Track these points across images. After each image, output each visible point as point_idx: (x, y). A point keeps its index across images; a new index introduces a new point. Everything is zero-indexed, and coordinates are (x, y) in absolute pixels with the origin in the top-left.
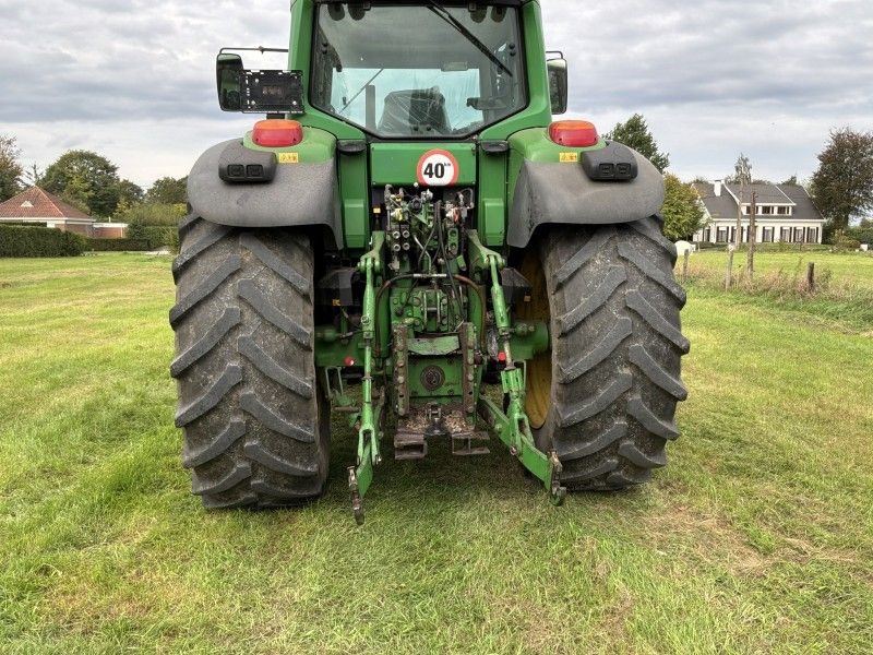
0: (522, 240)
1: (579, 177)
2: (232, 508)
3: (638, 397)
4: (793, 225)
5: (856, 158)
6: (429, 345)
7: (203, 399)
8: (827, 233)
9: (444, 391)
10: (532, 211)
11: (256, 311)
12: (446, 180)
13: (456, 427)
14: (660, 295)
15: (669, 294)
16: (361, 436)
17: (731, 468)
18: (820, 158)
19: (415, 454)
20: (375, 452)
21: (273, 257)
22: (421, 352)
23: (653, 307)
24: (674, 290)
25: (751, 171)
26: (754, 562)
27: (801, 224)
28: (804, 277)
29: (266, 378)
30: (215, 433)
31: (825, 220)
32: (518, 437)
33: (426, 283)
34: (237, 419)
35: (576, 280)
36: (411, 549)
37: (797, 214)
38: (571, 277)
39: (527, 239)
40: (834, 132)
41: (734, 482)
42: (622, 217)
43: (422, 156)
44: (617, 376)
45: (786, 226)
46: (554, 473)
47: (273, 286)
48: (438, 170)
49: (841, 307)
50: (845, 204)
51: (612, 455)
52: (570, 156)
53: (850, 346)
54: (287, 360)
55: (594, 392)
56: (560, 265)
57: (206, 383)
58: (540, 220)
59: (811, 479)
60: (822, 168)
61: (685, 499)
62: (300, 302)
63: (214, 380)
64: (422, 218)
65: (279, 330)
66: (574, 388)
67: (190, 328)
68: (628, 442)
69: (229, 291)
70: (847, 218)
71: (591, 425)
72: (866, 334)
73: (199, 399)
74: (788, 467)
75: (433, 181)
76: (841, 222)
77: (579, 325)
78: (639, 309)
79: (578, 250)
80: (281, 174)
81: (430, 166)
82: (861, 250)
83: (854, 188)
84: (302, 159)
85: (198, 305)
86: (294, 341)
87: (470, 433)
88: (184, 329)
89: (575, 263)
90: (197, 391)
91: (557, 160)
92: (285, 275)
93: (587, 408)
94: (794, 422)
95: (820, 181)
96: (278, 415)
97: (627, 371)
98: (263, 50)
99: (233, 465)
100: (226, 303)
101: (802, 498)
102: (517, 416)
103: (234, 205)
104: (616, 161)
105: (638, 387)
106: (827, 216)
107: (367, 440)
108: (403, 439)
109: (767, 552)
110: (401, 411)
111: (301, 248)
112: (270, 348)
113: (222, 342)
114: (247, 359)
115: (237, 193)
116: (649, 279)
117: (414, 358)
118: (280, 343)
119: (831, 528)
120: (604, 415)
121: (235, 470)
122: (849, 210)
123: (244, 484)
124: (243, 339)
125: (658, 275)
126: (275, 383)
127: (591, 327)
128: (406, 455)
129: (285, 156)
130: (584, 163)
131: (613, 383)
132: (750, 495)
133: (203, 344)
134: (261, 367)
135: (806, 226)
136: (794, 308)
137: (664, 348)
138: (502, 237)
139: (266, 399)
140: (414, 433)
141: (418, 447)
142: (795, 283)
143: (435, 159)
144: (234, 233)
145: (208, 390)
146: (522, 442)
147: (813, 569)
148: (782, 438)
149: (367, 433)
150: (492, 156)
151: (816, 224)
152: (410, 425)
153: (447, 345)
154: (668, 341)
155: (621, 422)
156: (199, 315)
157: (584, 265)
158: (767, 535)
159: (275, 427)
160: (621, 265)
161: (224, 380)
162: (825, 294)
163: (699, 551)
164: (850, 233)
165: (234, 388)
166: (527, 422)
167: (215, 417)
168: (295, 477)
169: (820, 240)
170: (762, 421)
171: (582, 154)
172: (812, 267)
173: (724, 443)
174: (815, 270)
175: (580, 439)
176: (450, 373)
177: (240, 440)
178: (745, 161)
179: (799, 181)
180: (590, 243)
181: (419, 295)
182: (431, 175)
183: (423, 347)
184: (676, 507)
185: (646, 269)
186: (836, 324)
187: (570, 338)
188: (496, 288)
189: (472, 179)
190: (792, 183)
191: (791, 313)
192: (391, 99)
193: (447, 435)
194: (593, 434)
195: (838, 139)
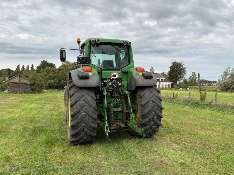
0: (133, 89)
1: (143, 78)
2: (77, 145)
3: (155, 118)
4: (165, 84)
5: (178, 68)
6: (116, 109)
7: (77, 120)
8: (172, 85)
9: (118, 118)
10: (135, 84)
11: (87, 103)
12: (117, 77)
13: (122, 125)
14: (158, 99)
15: (159, 99)
16: (106, 127)
17: (169, 132)
18: (170, 68)
19: (115, 131)
20: (109, 130)
21: (89, 93)
22: (115, 111)
23: (157, 101)
24: (160, 98)
25: (154, 71)
26: (177, 146)
27: (166, 83)
28: (172, 96)
29: (89, 116)
30: (79, 128)
31: (172, 82)
32: (135, 126)
33: (114, 97)
34: (84, 124)
35: (143, 97)
36: (117, 148)
37: (165, 81)
38: (143, 96)
39: (134, 89)
40: (172, 62)
41: (170, 135)
42: (151, 85)
43: (112, 73)
44: (152, 114)
45: (163, 84)
46: (143, 132)
47: (90, 98)
48: (115, 76)
49: (181, 102)
50: (176, 79)
51: (151, 129)
52: (140, 74)
53: (184, 110)
54: (93, 112)
55: (148, 117)
56: (140, 93)
57: (78, 117)
58: (137, 86)
59: (184, 133)
60: (170, 70)
61: (163, 138)
62: (94, 101)
63: (79, 117)
64: (114, 85)
65: (92, 107)
66: (144, 116)
67: (75, 107)
68: (154, 126)
69: (82, 100)
70: (176, 82)
71: (147, 123)
72: (187, 108)
73: (76, 121)
74: (179, 132)
75: (114, 78)
76: (175, 83)
77: (145, 104)
78: (155, 102)
79: (144, 91)
80: (90, 77)
81: (113, 75)
82: (180, 89)
83: (178, 75)
84: (93, 74)
85: (76, 102)
86: (94, 109)
87: (125, 126)
88: (73, 107)
89: (143, 93)
90: (76, 119)
91: (138, 75)
92: (92, 96)
93: (147, 120)
94: (178, 124)
95: (170, 73)
96: (91, 123)
97: (154, 113)
98: (70, 49)
99: (81, 134)
100: (81, 102)
101: (183, 136)
102: (134, 122)
103: (82, 83)
104: (149, 75)
105: (155, 116)
106: (172, 81)
107: (107, 128)
108: (113, 128)
109: (179, 144)
110: (112, 122)
111: (94, 91)
112: (90, 110)
113: (81, 109)
114: (86, 112)
115: (83, 81)
116: (156, 96)
117: (114, 112)
118: (92, 109)
119: (189, 140)
120: (150, 121)
121: (81, 135)
122: (177, 80)
123: (82, 138)
124: (85, 109)
125: (157, 95)
126: (91, 117)
127: (147, 105)
128: (113, 131)
129: (90, 74)
130: (143, 75)
131: (151, 115)
132: (174, 136)
133: (78, 110)
134: (89, 114)
135: (168, 84)
136: (171, 103)
137: (159, 108)
138: (127, 88)
139: (89, 120)
140: (114, 126)
141: (115, 129)
142: (170, 97)
143: (114, 74)
144: (81, 88)
145: (78, 119)
146: (136, 127)
147: (188, 146)
148: (176, 127)
149: (107, 126)
150: (125, 73)
151: (170, 83)
152: (113, 125)
153: (119, 109)
154: (160, 107)
155: (153, 122)
156: (76, 104)
157: (145, 94)
158: (179, 142)
159: (90, 126)
160: (151, 94)
161: (82, 116)
162: (177, 99)
163: (168, 145)
164: (178, 85)
165: (83, 118)
166: (136, 123)
167: (79, 124)
168: (92, 136)
169: (171, 87)
170: (172, 124)
171: (143, 74)
172: (174, 93)
173: (166, 128)
174: (174, 94)
175: (145, 126)
176: (120, 115)
177: (83, 129)
178: (153, 68)
179: (165, 73)
180: (145, 90)
181: (114, 100)
182: (113, 77)
183: (115, 110)
184: (161, 139)
185: (155, 94)
186: (180, 106)
187: (143, 107)
188: (129, 98)
189: (121, 78)
190: (163, 74)
191: (170, 104)
192: (104, 62)
193: (121, 127)
194: (148, 125)
195: (173, 63)
